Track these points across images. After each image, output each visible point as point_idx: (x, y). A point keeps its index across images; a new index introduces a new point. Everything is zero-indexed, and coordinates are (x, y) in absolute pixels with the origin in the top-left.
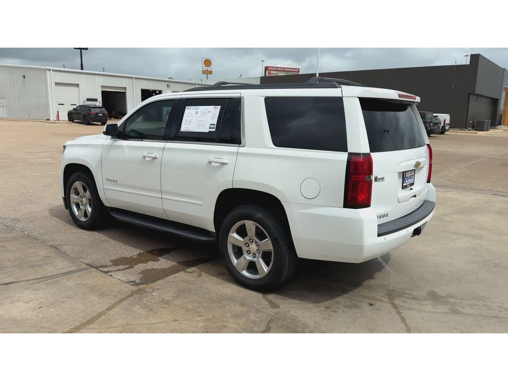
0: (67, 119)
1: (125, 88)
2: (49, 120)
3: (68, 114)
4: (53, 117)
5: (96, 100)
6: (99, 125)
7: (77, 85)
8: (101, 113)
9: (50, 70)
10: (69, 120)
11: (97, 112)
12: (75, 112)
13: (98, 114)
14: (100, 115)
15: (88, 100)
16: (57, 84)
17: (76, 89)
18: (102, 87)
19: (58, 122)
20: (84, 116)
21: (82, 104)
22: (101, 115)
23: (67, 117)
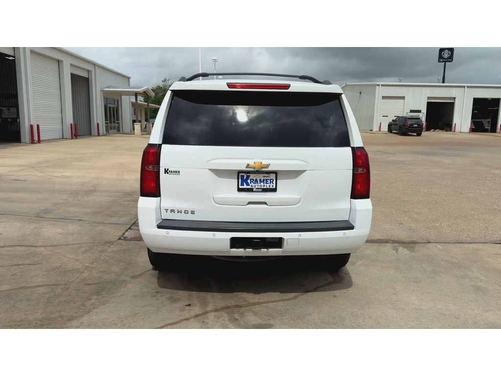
0: (387, 130)
1: (455, 98)
2: (372, 130)
3: (389, 125)
4: (376, 129)
5: (419, 111)
6: (415, 136)
7: (403, 98)
8: (415, 124)
9: (379, 85)
10: (388, 131)
11: (413, 123)
12: (394, 123)
13: (412, 125)
14: (414, 126)
15: (412, 111)
16: (384, 97)
17: (401, 101)
18: (429, 98)
19: (380, 132)
20: (400, 127)
21: (405, 115)
22: (416, 126)
23: (387, 128)
